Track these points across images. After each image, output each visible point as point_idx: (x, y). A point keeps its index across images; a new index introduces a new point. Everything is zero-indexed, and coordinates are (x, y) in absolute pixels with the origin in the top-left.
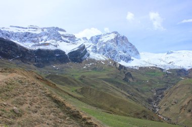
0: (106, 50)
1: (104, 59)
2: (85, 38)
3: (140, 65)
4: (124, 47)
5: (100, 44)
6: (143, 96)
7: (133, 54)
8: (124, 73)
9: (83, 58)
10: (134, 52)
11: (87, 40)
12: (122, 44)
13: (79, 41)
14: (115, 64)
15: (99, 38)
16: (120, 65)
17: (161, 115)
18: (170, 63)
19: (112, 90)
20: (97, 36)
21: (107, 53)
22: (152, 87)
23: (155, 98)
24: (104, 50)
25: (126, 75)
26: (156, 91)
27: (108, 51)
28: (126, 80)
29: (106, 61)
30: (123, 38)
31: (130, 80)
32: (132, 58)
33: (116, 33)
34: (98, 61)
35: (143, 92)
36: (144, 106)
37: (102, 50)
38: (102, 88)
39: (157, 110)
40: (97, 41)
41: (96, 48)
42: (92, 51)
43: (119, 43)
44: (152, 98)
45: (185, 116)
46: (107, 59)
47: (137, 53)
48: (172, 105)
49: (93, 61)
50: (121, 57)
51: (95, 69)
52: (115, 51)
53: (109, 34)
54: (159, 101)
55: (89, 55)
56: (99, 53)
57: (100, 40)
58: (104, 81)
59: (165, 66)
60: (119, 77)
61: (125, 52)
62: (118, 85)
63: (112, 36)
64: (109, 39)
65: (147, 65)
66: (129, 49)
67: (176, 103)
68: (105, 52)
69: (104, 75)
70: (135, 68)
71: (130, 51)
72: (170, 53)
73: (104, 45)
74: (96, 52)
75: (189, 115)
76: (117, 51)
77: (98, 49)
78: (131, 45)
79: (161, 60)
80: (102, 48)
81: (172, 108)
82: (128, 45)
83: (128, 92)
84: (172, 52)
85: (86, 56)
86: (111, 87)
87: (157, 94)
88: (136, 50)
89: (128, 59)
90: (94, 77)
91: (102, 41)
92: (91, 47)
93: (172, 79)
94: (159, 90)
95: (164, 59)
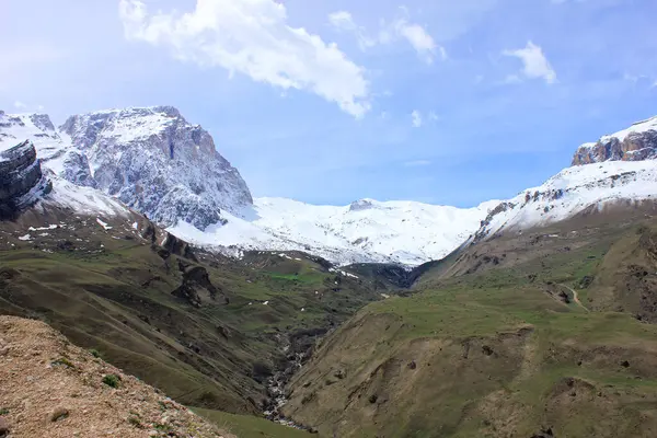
0: (125, 175)
1: (111, 212)
2: (43, 121)
3: (249, 245)
4: (197, 172)
5: (104, 149)
6: (240, 353)
7: (229, 201)
8: (182, 268)
9: (23, 200)
10: (234, 194)
11: (49, 125)
12: (192, 157)
13: (15, 129)
14: (152, 231)
15: (100, 126)
16: (171, 238)
17: (289, 419)
18: (358, 242)
19: (118, 328)
20: (94, 118)
21: (128, 186)
22: (279, 326)
23: (283, 362)
24: (117, 175)
25: (187, 276)
26: (292, 337)
27: (131, 180)
28: (184, 294)
29: (118, 221)
30: (196, 134)
31: (203, 295)
32: (223, 214)
33: (171, 112)
34: (85, 217)
35: (240, 339)
36: (236, 389)
37: (109, 174)
38: (81, 320)
39: (281, 402)
40: (91, 135)
41: (85, 166)
42: (67, 175)
43: (180, 155)
44: (271, 364)
45: (357, 419)
46: (124, 212)
47: (246, 198)
48: (329, 383)
49: (65, 214)
50: (181, 209)
51: (66, 247)
52: (158, 181)
53: (145, 113)
54: (291, 374)
55: (49, 189)
56: (94, 186)
57: (106, 134)
58: (93, 296)
59: (337, 252)
60: (156, 282)
61: (198, 191)
62: (150, 311)
63: (157, 124)
64: (142, 132)
65: (276, 246)
66: (214, 181)
67: (340, 377)
68: (121, 181)
69: (98, 272)
70: (229, 253)
71: (219, 187)
72: (361, 207)
73: (119, 155)
74: (83, 179)
75: (369, 412)
76: (168, 182)
77: (93, 168)
78: (224, 164)
79: (327, 229)
80: (110, 165)
81: (325, 393)
82: (213, 163)
83: (183, 338)
84: (368, 205)
85: (35, 193)
86: (120, 317)
87: (293, 348)
88: (242, 185)
89: (208, 219)
90: (56, 277)
91: (112, 139)
92: (66, 157)
93: (352, 300)
94: (301, 335)
95: (337, 228)
